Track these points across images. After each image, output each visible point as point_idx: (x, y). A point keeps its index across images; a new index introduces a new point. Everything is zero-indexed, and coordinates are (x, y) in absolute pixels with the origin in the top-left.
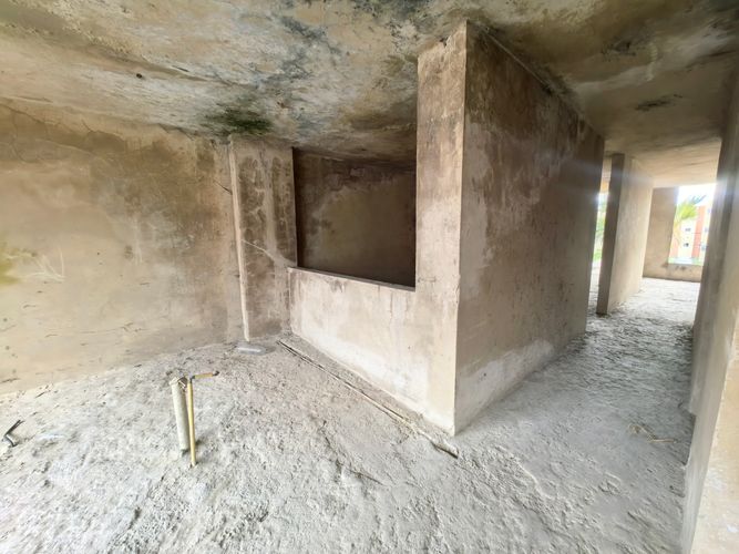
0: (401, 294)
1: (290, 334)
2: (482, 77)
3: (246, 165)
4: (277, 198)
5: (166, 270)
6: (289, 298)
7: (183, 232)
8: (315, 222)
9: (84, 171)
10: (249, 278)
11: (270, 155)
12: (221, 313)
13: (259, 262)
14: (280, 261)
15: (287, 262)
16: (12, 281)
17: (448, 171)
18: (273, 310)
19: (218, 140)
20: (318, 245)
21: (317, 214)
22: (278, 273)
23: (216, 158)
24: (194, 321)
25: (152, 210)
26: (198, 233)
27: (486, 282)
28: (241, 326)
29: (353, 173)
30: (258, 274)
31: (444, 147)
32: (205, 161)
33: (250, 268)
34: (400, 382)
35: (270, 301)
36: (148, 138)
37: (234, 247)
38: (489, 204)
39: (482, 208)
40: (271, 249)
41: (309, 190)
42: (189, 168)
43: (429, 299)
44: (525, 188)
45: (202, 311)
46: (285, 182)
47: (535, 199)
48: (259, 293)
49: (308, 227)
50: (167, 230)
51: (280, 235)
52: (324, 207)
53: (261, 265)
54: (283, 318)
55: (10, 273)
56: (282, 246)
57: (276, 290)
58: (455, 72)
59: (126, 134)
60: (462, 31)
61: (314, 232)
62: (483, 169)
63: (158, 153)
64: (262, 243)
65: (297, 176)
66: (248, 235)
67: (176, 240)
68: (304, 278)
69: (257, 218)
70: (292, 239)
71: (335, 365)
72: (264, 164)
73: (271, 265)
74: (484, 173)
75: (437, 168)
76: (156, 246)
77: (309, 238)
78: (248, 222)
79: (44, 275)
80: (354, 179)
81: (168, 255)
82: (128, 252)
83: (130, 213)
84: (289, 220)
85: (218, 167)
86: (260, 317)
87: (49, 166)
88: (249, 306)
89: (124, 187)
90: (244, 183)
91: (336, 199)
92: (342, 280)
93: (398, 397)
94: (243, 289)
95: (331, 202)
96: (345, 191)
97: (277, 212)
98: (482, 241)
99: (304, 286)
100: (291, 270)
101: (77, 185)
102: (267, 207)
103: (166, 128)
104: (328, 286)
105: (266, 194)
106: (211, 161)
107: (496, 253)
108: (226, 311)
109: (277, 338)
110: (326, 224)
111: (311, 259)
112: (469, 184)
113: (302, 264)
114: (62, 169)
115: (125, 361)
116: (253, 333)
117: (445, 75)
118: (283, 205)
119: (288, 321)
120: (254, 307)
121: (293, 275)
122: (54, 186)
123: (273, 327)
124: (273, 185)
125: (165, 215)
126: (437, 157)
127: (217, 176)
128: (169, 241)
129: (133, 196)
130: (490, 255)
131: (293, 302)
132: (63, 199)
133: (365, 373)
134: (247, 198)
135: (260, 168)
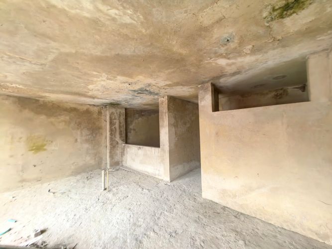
0: (157, 149)
1: (122, 166)
2: (171, 104)
3: (112, 114)
4: (120, 123)
5: (86, 146)
6: (123, 154)
7: (92, 134)
8: (131, 129)
9: (68, 118)
10: (111, 148)
11: (119, 110)
12: (101, 159)
13: (114, 142)
14: (120, 142)
15: (122, 142)
16: (45, 150)
17: (165, 122)
18: (117, 158)
19: (104, 107)
20: (131, 136)
21: (131, 127)
22: (119, 146)
23: (103, 112)
24: (92, 162)
25: (84, 128)
26: (96, 134)
27: (176, 145)
28: (106, 164)
29: (143, 114)
30: (113, 146)
31: (165, 117)
32: (100, 113)
33: (111, 144)
34: (157, 172)
35: (116, 155)
36: (85, 108)
37: (106, 138)
38: (175, 128)
39: (174, 129)
40: (118, 138)
41: (129, 119)
42: (95, 116)
43: (163, 150)
44: (185, 123)
45: (95, 159)
46: (123, 118)
47: (188, 125)
48: (113, 152)
49: (129, 131)
50: (88, 134)
51: (121, 134)
52: (134, 124)
53: (114, 143)
54: (120, 161)
55: (45, 147)
56: (121, 137)
57: (118, 151)
58: (166, 104)
59: (79, 107)
60: (167, 97)
61: (130, 132)
62: (173, 121)
63: (88, 112)
64: (115, 137)
65: (126, 116)
66: (111, 134)
67: (90, 136)
68: (128, 147)
69: (114, 129)
70: (124, 135)
71: (139, 172)
72: (117, 113)
73: (117, 143)
74: (173, 122)
75: (163, 121)
76: (84, 138)
77: (129, 134)
78: (111, 130)
79: (53, 148)
80: (143, 115)
81: (87, 141)
82: (76, 140)
83: (78, 129)
84: (123, 129)
85: (103, 114)
86: (113, 160)
87: (59, 117)
88: (110, 157)
89: (77, 122)
90: (111, 119)
91: (137, 122)
92: (141, 147)
93: (157, 177)
94: (108, 151)
95: (136, 123)
96: (140, 119)
97: (120, 127)
98: (174, 136)
99: (128, 149)
100: (123, 145)
101: (65, 121)
102: (117, 125)
103: (90, 105)
104: (136, 149)
105: (117, 122)
106: (101, 113)
107: (178, 138)
108: (102, 158)
109: (118, 167)
110: (134, 130)
111: (129, 141)
112: (170, 125)
113: (126, 143)
114: (62, 118)
115: (72, 175)
116: (111, 165)
117: (164, 104)
118: (122, 125)
119: (122, 162)
120: (111, 157)
121: (124, 146)
122: (60, 122)
123: (117, 163)
124: (119, 119)
125: (88, 129)
126: (163, 119)
127: (103, 117)
128: (88, 137)
129: (79, 124)
130: (176, 139)
131: (124, 155)
132: (62, 126)
133: (148, 173)
134: (111, 123)
135: (116, 114)
